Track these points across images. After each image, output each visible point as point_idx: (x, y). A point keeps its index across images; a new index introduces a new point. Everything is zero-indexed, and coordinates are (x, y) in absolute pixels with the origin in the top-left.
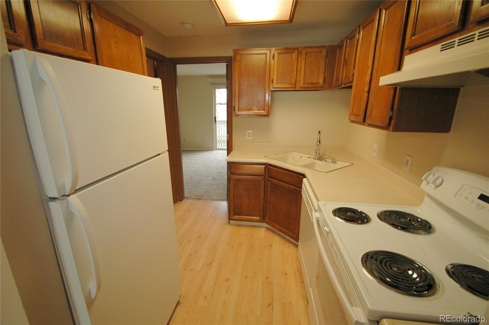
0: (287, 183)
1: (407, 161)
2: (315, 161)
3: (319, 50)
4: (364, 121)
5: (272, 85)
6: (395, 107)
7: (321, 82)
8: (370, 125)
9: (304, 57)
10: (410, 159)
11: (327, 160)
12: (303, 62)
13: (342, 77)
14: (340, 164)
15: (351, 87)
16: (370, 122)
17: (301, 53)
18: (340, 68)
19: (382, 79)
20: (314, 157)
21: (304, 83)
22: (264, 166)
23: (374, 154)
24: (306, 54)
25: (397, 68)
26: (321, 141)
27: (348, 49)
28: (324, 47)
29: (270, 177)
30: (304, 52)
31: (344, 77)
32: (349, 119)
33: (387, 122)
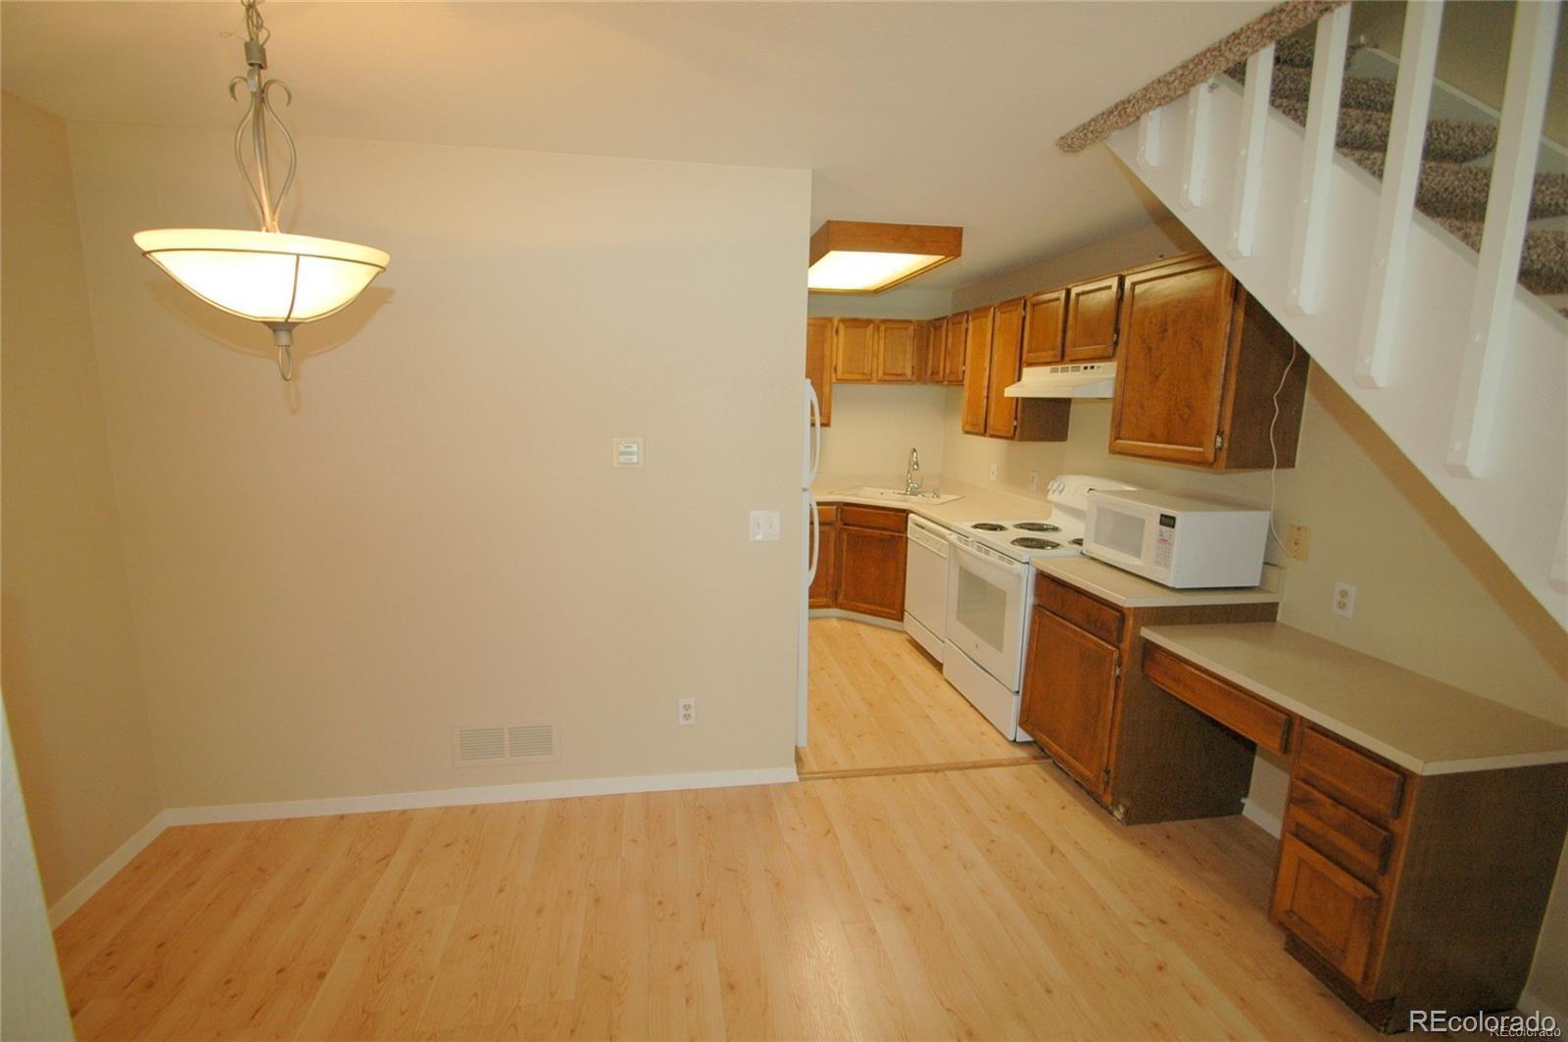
0: (879, 529)
1: (1033, 478)
2: (906, 497)
3: (905, 325)
4: (985, 432)
5: (834, 375)
6: (1019, 416)
7: (909, 372)
8: (992, 436)
9: (882, 334)
10: (1035, 475)
11: (927, 495)
12: (882, 342)
13: (944, 371)
14: (944, 498)
15: (960, 383)
16: (992, 432)
17: (878, 327)
18: (939, 356)
19: (1006, 390)
20: (904, 492)
21: (885, 374)
22: (835, 507)
23: (993, 478)
24: (886, 329)
25: (1016, 378)
26: (919, 462)
27: (950, 335)
28: (910, 322)
29: (845, 524)
30: (882, 328)
31: (948, 371)
32: (963, 428)
33: (1012, 432)
